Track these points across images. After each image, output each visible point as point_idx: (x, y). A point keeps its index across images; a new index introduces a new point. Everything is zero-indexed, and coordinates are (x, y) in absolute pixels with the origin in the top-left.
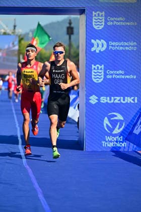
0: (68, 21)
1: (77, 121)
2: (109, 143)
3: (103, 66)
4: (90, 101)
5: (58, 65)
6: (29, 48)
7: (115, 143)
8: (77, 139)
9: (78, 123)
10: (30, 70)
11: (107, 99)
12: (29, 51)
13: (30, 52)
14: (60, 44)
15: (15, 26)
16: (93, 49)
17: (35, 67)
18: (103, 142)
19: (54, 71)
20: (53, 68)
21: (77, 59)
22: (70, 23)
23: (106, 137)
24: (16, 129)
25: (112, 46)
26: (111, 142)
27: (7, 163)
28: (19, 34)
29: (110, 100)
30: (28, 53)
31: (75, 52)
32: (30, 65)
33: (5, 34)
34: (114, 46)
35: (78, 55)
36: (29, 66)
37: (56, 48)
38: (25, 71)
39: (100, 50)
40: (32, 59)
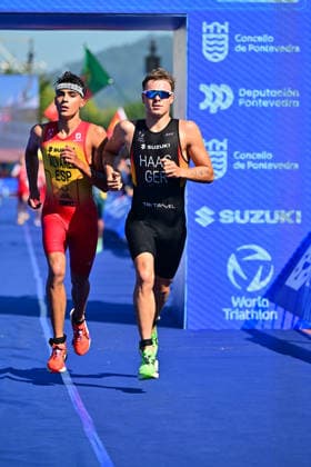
0: (148, 44)
2: (240, 311)
3: (225, 141)
4: (197, 220)
7: (253, 312)
11: (234, 216)
12: (63, 94)
14: (160, 73)
15: (31, 56)
16: (203, 106)
17: (78, 136)
18: (226, 311)
19: (143, 147)
20: (140, 140)
22: (153, 49)
23: (233, 299)
24: (35, 281)
25: (246, 97)
26: (244, 308)
27: (14, 356)
28: (41, 72)
29: (242, 217)
30: (60, 99)
32: (67, 132)
33: (9, 72)
34: (251, 98)
36: (63, 135)
38: (51, 148)
39: (219, 108)
40: (73, 116)
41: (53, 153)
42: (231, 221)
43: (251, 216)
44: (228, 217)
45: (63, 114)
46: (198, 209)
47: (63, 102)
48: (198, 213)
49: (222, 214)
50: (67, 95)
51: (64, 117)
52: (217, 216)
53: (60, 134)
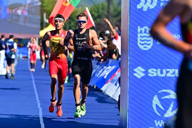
1: (117, 100)
4: (135, 74)
5: (81, 33)
6: (57, 19)
8: (117, 124)
9: (119, 103)
10: (59, 38)
11: (157, 72)
12: (57, 22)
13: (59, 23)
14: (83, 14)
19: (77, 39)
20: (76, 36)
21: (118, 18)
23: (156, 121)
29: (162, 73)
30: (56, 23)
31: (115, 10)
32: (59, 34)
35: (119, 14)
36: (57, 35)
37: (79, 17)
38: (53, 39)
39: (148, 8)
40: (61, 29)
41: (54, 41)
42: (155, 75)
43: (167, 72)
44: (153, 72)
45: (58, 28)
46: (135, 68)
47: (57, 24)
48: (135, 70)
49: (150, 71)
50: (58, 22)
51: (58, 29)
52: (146, 72)
53: (56, 35)
